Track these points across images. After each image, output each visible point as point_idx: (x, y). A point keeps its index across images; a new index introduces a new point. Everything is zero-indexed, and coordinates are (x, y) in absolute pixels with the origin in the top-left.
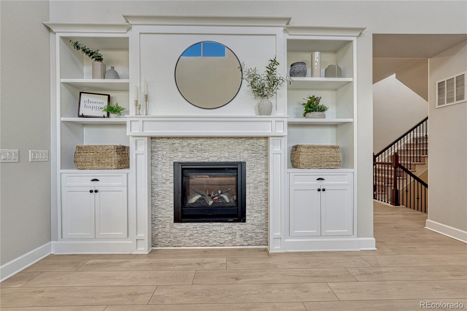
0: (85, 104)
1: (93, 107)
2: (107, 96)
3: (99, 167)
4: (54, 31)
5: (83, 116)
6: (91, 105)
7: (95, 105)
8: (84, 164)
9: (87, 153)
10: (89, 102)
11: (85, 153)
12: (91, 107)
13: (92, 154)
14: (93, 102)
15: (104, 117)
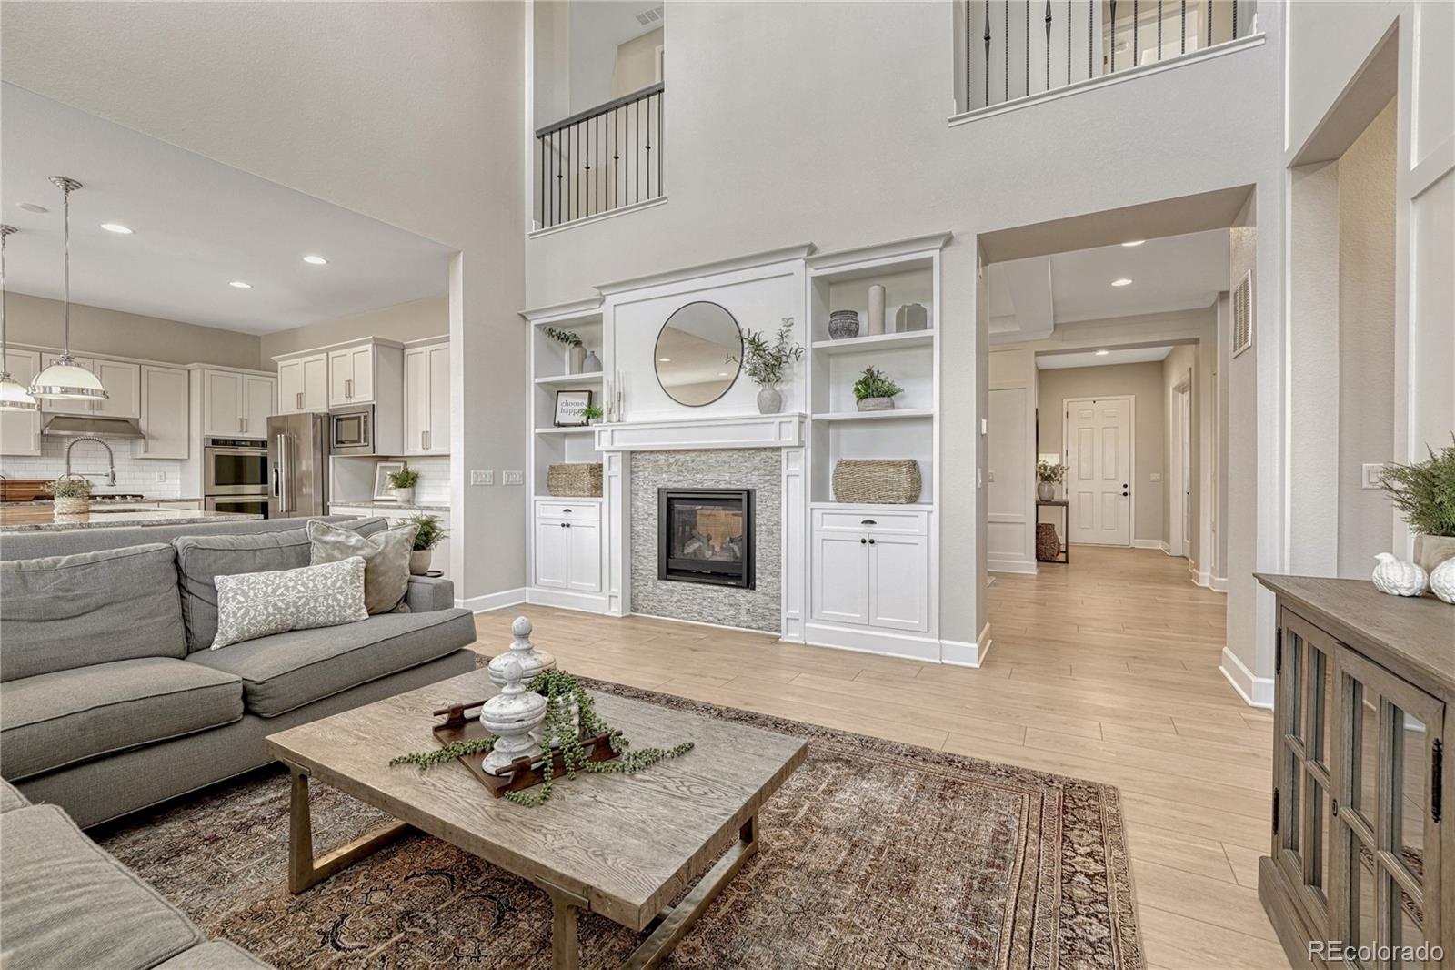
0: (562, 407)
1: (571, 411)
2: (588, 393)
3: (571, 493)
4: (529, 318)
5: (559, 425)
6: (569, 408)
7: (574, 407)
8: (557, 489)
9: (560, 474)
10: (567, 404)
12: (569, 411)
13: (564, 476)
14: (571, 404)
15: (582, 425)
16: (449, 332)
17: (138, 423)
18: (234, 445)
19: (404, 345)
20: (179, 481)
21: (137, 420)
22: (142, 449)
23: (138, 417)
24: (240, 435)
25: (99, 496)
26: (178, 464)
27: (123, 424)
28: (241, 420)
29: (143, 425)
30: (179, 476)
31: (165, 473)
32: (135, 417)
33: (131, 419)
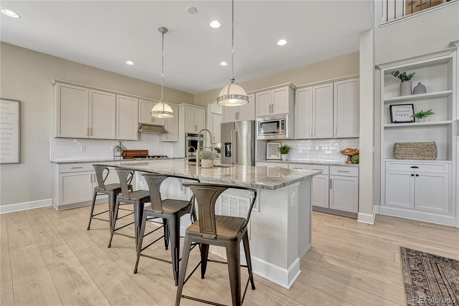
0: (396, 114)
1: (402, 115)
2: (412, 105)
3: (419, 158)
4: (380, 68)
5: (396, 122)
6: (400, 113)
7: (403, 113)
8: (405, 156)
9: (407, 148)
10: (399, 111)
11: (406, 148)
12: (401, 115)
13: (412, 149)
14: (401, 111)
15: (411, 122)
16: (359, 73)
17: (164, 127)
18: (193, 136)
19: (296, 87)
20: (172, 150)
21: (164, 126)
22: (166, 138)
23: (164, 125)
24: (195, 132)
25: (156, 156)
26: (172, 143)
27: (160, 128)
28: (196, 126)
29: (166, 128)
30: (172, 148)
31: (169, 147)
32: (163, 125)
33: (163, 126)
